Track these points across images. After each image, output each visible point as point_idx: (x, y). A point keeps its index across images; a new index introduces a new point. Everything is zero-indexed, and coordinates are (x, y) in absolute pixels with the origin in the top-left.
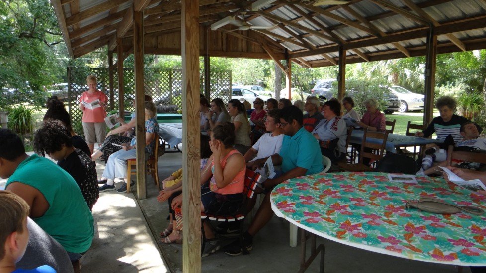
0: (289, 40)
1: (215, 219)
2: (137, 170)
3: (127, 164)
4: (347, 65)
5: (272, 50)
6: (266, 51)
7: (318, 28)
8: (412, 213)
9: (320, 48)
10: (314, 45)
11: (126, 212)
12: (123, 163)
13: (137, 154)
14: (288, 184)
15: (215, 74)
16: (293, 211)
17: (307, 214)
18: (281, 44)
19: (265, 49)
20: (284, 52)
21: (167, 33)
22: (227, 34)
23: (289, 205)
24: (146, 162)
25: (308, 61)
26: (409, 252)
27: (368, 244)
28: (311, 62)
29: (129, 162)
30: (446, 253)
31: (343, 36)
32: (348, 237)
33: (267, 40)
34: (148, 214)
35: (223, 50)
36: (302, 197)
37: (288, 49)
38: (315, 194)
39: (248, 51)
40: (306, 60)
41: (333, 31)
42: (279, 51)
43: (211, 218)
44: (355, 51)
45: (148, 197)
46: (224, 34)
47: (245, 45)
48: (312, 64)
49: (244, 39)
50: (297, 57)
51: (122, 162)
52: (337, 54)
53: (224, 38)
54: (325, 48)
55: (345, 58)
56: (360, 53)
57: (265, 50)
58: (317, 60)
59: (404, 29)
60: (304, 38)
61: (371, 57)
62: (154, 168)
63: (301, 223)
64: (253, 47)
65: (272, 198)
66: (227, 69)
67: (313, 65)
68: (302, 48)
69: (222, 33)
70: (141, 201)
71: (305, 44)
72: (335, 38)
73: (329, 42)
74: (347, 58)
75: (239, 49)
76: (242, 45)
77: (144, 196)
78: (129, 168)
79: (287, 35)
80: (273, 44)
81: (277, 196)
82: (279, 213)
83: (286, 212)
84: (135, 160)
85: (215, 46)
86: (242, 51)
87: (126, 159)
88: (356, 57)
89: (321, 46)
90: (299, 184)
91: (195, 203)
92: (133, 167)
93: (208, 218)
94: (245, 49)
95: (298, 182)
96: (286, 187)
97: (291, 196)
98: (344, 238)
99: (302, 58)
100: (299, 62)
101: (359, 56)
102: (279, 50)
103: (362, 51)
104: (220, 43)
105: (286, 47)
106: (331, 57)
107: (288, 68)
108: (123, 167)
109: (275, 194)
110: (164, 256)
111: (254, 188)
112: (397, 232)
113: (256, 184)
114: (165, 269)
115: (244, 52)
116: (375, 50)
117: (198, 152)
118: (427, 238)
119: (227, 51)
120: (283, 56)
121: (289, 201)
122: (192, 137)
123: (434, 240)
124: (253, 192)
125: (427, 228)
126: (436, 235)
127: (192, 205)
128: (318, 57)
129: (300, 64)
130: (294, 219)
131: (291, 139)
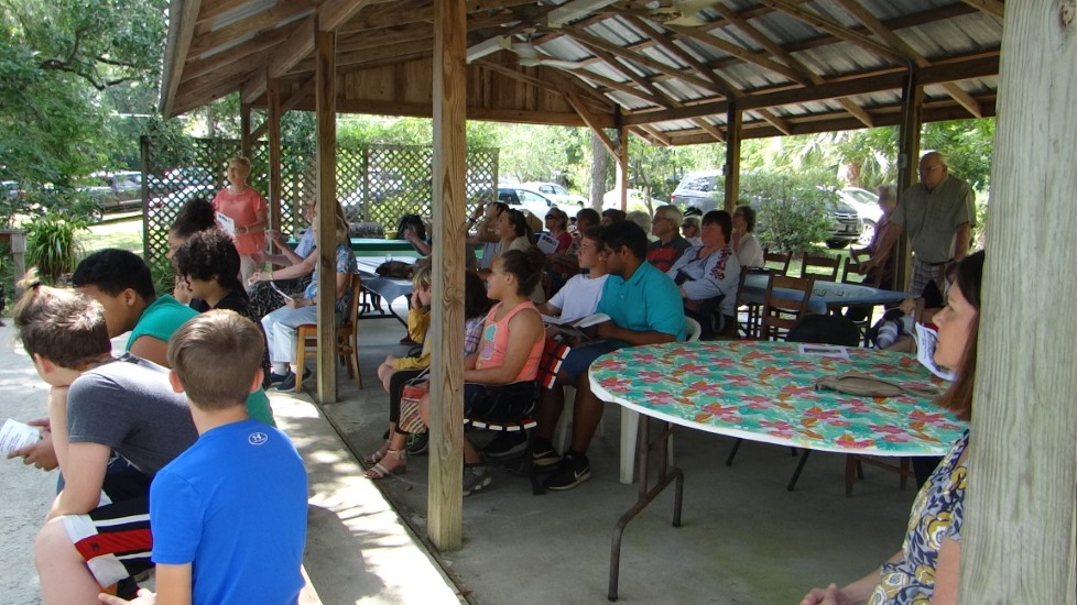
0: (622, 86)
1: (483, 425)
2: (319, 348)
3: (297, 334)
4: (742, 142)
5: (587, 108)
6: (576, 108)
7: (685, 64)
8: (824, 395)
9: (688, 104)
10: (678, 100)
11: (306, 426)
12: (291, 333)
13: (319, 314)
14: (619, 356)
16: (627, 390)
17: (650, 394)
18: (606, 94)
19: (572, 104)
20: (613, 112)
21: (365, 67)
22: (492, 72)
23: (620, 383)
24: (337, 329)
25: (664, 132)
26: (803, 438)
27: (742, 429)
28: (669, 134)
29: (302, 330)
30: (861, 440)
31: (737, 80)
32: (713, 422)
33: (577, 86)
34: (345, 430)
35: (483, 106)
36: (643, 374)
37: (622, 105)
38: (667, 369)
39: (536, 109)
40: (660, 130)
41: (716, 71)
42: (602, 110)
43: (476, 424)
44: (761, 112)
45: (339, 400)
46: (485, 72)
47: (529, 95)
48: (671, 138)
49: (529, 83)
50: (640, 123)
51: (287, 330)
52: (723, 117)
53: (486, 81)
54: (699, 106)
55: (739, 128)
56: (772, 117)
57: (571, 108)
58: (683, 129)
59: (860, 70)
60: (655, 84)
61: (794, 127)
62: (348, 345)
63: (641, 404)
64: (547, 101)
65: (591, 374)
66: (489, 146)
67: (674, 141)
68: (652, 104)
69: (481, 70)
70: (327, 406)
71: (658, 97)
72: (720, 86)
73: (707, 93)
74: (744, 127)
75: (519, 103)
76: (523, 95)
77: (333, 399)
78: (302, 343)
79: (619, 77)
80: (589, 95)
81: (601, 371)
82: (602, 394)
83: (617, 392)
84: (315, 326)
86: (524, 108)
87: (296, 324)
88: (762, 125)
89: (690, 100)
90: (638, 356)
91: (454, 388)
92: (311, 343)
93: (471, 423)
94: (529, 105)
95: (637, 353)
96: (616, 359)
97: (623, 371)
98: (707, 422)
99: (652, 125)
100: (644, 134)
101: (770, 123)
102: (603, 107)
103: (777, 114)
104: (477, 91)
105: (618, 102)
106: (712, 123)
107: (620, 145)
108: (289, 341)
109: (595, 368)
110: (387, 495)
111: (556, 370)
112: (793, 417)
113: (560, 363)
114: (394, 516)
115: (529, 110)
116: (802, 111)
117: (461, 296)
118: (837, 423)
119: (491, 107)
120: (614, 120)
121: (620, 377)
122: (451, 270)
123: (848, 426)
124: (554, 378)
125: (842, 412)
126: (853, 420)
127: (448, 391)
128: (686, 123)
129: (647, 138)
130: (627, 399)
131: (626, 283)
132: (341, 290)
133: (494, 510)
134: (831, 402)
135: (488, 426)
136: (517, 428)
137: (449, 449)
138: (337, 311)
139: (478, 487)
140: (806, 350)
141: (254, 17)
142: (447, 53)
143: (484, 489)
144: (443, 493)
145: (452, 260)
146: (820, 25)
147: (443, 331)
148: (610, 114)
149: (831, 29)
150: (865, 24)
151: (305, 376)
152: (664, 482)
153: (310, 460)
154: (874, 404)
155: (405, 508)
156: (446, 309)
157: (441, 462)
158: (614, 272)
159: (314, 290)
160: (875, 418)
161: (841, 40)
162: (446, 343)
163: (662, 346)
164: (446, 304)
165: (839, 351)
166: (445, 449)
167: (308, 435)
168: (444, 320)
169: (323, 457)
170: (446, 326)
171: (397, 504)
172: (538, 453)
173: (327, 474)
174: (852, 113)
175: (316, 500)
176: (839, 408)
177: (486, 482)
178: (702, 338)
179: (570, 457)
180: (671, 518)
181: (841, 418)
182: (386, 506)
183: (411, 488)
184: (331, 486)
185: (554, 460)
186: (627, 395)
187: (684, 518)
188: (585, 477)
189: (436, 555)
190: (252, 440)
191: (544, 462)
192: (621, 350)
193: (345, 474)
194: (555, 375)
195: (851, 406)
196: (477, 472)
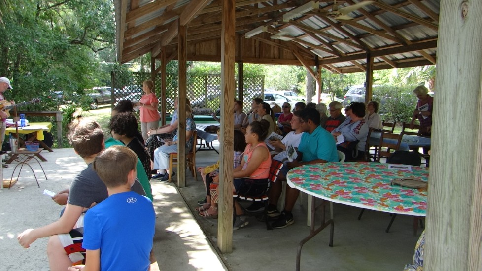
0: (318, 47)
1: (244, 198)
2: (178, 163)
3: (169, 157)
4: (374, 71)
5: (303, 57)
6: (298, 58)
7: (347, 36)
8: (394, 187)
9: (349, 55)
10: (344, 53)
11: (171, 197)
12: (167, 156)
13: (178, 148)
14: (303, 168)
15: (248, 79)
16: (302, 183)
17: (312, 185)
18: (311, 51)
19: (296, 55)
20: (315, 58)
21: (204, 41)
22: (260, 42)
23: (300, 180)
24: (186, 155)
25: (338, 67)
26: (379, 206)
27: (351, 202)
28: (341, 68)
29: (171, 155)
30: (407, 208)
31: (371, 43)
32: (338, 198)
33: (298, 47)
34: (188, 199)
35: (256, 57)
36: (312, 176)
37: (319, 55)
38: (323, 174)
39: (280, 57)
40: (336, 67)
41: (361, 40)
42: (310, 58)
43: (241, 197)
44: (383, 58)
45: (187, 186)
46: (257, 42)
47: (276, 52)
48: (341, 70)
49: (277, 46)
50: (327, 63)
51: (165, 155)
52: (365, 60)
53: (257, 46)
54: (354, 55)
55: (372, 65)
56: (388, 60)
57: (296, 57)
58: (347, 66)
59: (429, 37)
60: (333, 46)
61: (397, 64)
62: (192, 162)
63: (307, 189)
64: (285, 54)
66: (260, 75)
67: (343, 71)
68: (332, 55)
69: (255, 41)
70: (181, 188)
71: (335, 52)
72: (363, 46)
73: (357, 49)
74: (374, 65)
75: (272, 55)
76: (274, 51)
77: (184, 185)
78: (171, 161)
79: (317, 43)
80: (304, 51)
81: (293, 175)
82: (292, 185)
83: (297, 184)
85: (248, 53)
86: (274, 58)
87: (169, 153)
88: (384, 63)
89: (350, 53)
90: (311, 168)
91: (229, 181)
92: (175, 161)
93: (238, 197)
94: (276, 56)
95: (311, 167)
96: (301, 169)
97: (303, 175)
98: (336, 198)
99: (333, 64)
100: (329, 69)
101: (387, 63)
102: (310, 56)
103: (390, 59)
104: (253, 49)
105: (317, 54)
106: (360, 63)
107: (318, 73)
108: (166, 160)
109: (291, 173)
110: (202, 228)
111: (277, 174)
112: (377, 197)
113: (279, 171)
114: (204, 237)
115: (276, 58)
116: (403, 57)
117: (232, 140)
118: (397, 200)
119: (259, 58)
120: (314, 62)
121: (301, 177)
122: (228, 129)
123: (402, 201)
124: (276, 178)
125: (401, 195)
126: (405, 199)
127: (226, 182)
128: (348, 63)
129: (330, 70)
130: (302, 187)
131: (310, 135)
132: (188, 138)
133: (249, 236)
134: (397, 191)
135: (246, 199)
136: (259, 200)
137: (227, 208)
138: (186, 147)
139: (242, 226)
140: (392, 167)
141: (152, 20)
142: (226, 34)
143: (245, 227)
144: (224, 227)
145: (228, 124)
146: (409, 17)
147: (224, 156)
148: (313, 60)
149: (413, 19)
150: (430, 17)
151: (172, 176)
152: (324, 226)
153: (171, 211)
154: (418, 192)
155: (210, 234)
156: (225, 146)
157: (223, 214)
158: (306, 131)
159: (176, 139)
160: (416, 198)
161: (419, 24)
162: (225, 161)
163: (324, 164)
164: (226, 144)
165: (407, 168)
166: (225, 208)
167: (172, 201)
168: (224, 151)
169: (177, 210)
170: (226, 153)
171: (206, 232)
172: (270, 211)
173: (177, 218)
174: (426, 58)
175: (170, 229)
176: (400, 193)
177: (246, 224)
178: (345, 161)
179: (284, 213)
180: (329, 242)
181: (400, 198)
182: (201, 232)
183: (213, 225)
184: (179, 223)
185: (277, 215)
186: (302, 185)
187: (334, 243)
188: (291, 223)
189: (221, 254)
190: (129, 200)
191: (273, 215)
192: (304, 165)
193: (184, 218)
194: (277, 176)
195: (406, 192)
196: (242, 219)
